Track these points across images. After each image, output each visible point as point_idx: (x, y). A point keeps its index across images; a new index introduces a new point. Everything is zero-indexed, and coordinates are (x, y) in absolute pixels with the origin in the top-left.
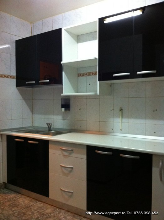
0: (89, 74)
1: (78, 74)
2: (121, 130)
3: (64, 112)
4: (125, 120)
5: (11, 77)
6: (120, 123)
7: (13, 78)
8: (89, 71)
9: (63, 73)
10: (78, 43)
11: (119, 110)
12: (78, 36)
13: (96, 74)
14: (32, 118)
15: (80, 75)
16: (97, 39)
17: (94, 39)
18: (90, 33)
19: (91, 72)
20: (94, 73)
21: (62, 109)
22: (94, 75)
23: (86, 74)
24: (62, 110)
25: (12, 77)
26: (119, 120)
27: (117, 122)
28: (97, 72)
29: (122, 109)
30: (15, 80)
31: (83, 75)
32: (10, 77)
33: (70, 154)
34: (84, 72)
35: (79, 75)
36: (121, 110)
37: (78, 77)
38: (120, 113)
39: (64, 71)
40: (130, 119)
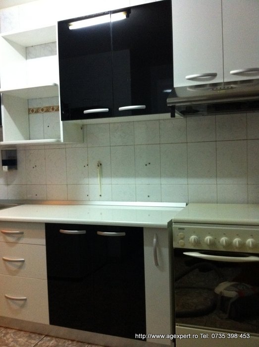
0: (47, 110)
1: (29, 110)
2: (100, 195)
3: (6, 172)
6: (99, 185)
8: (47, 105)
9: (2, 107)
10: (26, 59)
11: (97, 165)
12: (26, 48)
13: (58, 109)
15: (33, 111)
17: (52, 53)
19: (50, 107)
20: (55, 108)
21: (3, 167)
22: (56, 110)
26: (97, 180)
27: (95, 185)
29: (101, 164)
31: (37, 111)
33: (19, 239)
34: (39, 106)
35: (31, 111)
37: (29, 113)
38: (98, 170)
39: (3, 104)
40: (113, 179)
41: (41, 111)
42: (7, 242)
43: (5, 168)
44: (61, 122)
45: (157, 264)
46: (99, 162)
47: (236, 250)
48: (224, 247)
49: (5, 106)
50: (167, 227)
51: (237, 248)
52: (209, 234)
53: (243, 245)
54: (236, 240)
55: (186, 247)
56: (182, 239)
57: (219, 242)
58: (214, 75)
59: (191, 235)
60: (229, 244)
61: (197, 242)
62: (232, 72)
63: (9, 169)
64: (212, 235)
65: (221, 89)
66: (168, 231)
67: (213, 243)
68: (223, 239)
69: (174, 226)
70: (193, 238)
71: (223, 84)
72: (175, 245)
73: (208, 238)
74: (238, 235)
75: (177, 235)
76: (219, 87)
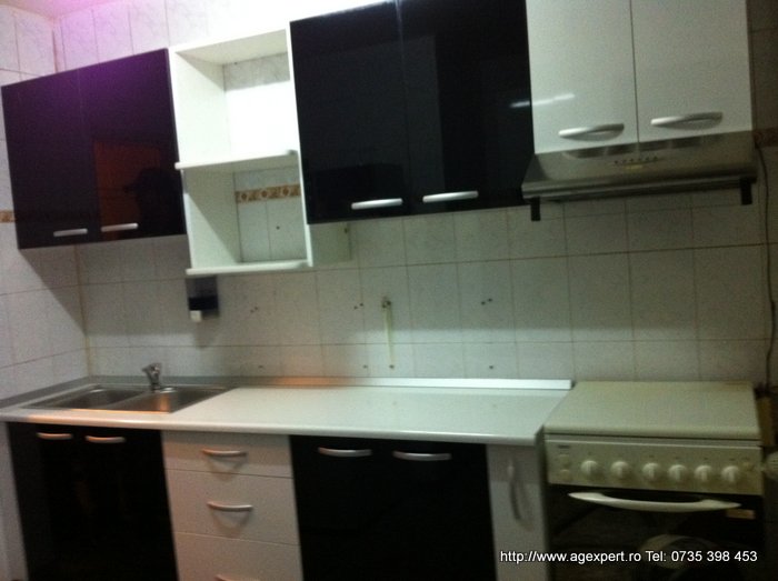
0: (275, 194)
1: (237, 194)
2: (392, 367)
3: (198, 324)
4: (402, 337)
6: (388, 346)
7: (6, 220)
8: (272, 183)
9: (186, 198)
11: (380, 304)
12: (224, 67)
13: (296, 193)
15: (244, 196)
16: (289, 78)
17: (278, 77)
18: (264, 58)
19: (279, 188)
20: (290, 190)
21: (192, 312)
22: (292, 195)
23: (264, 194)
24: (193, 317)
26: (383, 336)
27: (379, 345)
28: (298, 186)
30: (11, 227)
31: (253, 196)
34: (256, 187)
35: (241, 197)
36: (387, 304)
37: (237, 202)
38: (385, 314)
39: (188, 192)
40: (416, 332)
41: (260, 196)
42: (215, 472)
43: (196, 315)
45: (517, 515)
46: (385, 298)
47: (676, 489)
48: (652, 482)
49: (191, 196)
50: (533, 444)
51: (677, 484)
52: (621, 457)
53: (688, 477)
54: (675, 469)
55: (574, 482)
56: (567, 466)
57: (640, 472)
58: (617, 129)
59: (584, 459)
60: (662, 476)
61: (597, 473)
62: (655, 121)
63: (204, 316)
64: (626, 460)
65: (632, 162)
66: (538, 450)
67: (628, 475)
68: (650, 467)
69: (549, 441)
70: (588, 464)
71: (637, 148)
72: (553, 479)
73: (619, 465)
74: (679, 459)
75: (556, 458)
76: (627, 157)
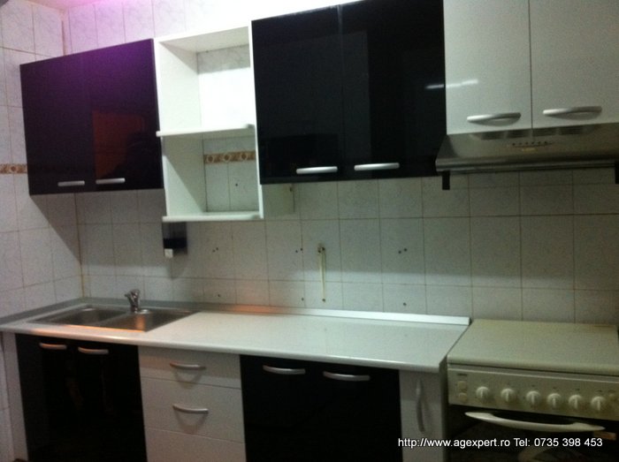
0: (235, 158)
1: (205, 157)
2: (324, 300)
3: (170, 260)
4: (333, 276)
5: (13, 169)
6: (322, 284)
7: (21, 171)
8: (233, 149)
9: (164, 159)
11: (317, 249)
12: (198, 54)
13: (252, 157)
14: (82, 276)
15: (211, 159)
16: (249, 66)
17: (241, 64)
18: (230, 49)
19: (239, 153)
20: (247, 155)
21: (166, 250)
22: (249, 159)
23: (227, 158)
24: (167, 254)
25: (17, 169)
26: (318, 275)
27: (315, 282)
28: (254, 152)
29: (324, 249)
30: (25, 177)
31: (218, 159)
32: (10, 171)
33: (199, 377)
34: (221, 151)
35: (208, 159)
36: (322, 250)
37: (205, 162)
38: (320, 258)
39: (165, 155)
40: (344, 273)
41: (223, 159)
42: (180, 381)
43: (169, 252)
44: (260, 187)
45: (422, 429)
46: (320, 245)
47: (552, 412)
48: (533, 406)
49: (168, 158)
50: (437, 371)
51: (553, 409)
52: (509, 385)
53: (563, 404)
54: (553, 397)
55: (470, 404)
56: (464, 390)
57: (524, 398)
58: (515, 117)
59: (478, 386)
60: (541, 402)
61: (489, 397)
62: (546, 112)
63: (175, 253)
64: (512, 387)
65: (527, 145)
67: (514, 400)
68: (532, 394)
69: (450, 369)
70: (481, 389)
71: (531, 133)
72: (452, 400)
73: (506, 392)
74: (555, 389)
75: (456, 384)
